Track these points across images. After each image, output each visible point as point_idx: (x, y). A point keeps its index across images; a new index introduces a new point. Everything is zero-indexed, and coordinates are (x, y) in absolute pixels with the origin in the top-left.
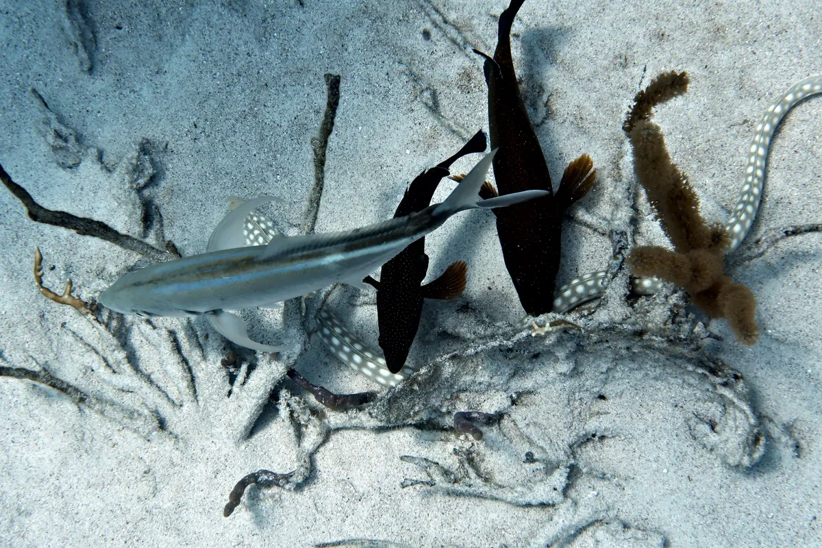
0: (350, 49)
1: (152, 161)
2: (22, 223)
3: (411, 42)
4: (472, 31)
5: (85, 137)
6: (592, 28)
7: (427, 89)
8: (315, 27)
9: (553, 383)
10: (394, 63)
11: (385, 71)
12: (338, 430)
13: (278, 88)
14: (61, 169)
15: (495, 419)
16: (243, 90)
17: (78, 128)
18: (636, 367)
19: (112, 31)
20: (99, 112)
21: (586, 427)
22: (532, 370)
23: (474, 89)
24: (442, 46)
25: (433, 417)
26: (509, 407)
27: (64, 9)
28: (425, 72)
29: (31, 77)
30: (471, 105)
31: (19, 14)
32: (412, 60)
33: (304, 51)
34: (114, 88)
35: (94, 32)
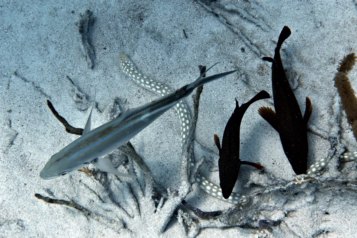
0: (208, 57)
1: (120, 107)
2: (62, 135)
3: (236, 53)
4: (263, 48)
5: (90, 97)
6: (319, 46)
7: (244, 74)
8: (192, 47)
9: (304, 207)
10: (228, 62)
11: (224, 66)
12: (204, 228)
13: (176, 74)
14: (79, 111)
15: (278, 223)
16: (161, 76)
17: (87, 93)
18: (343, 199)
19: (102, 50)
20: (96, 86)
21: (320, 227)
22: (294, 201)
23: (265, 74)
24: (250, 55)
25: (248, 222)
26: (284, 217)
27: (81, 40)
28: (242, 67)
29: (66, 71)
30: (264, 81)
31: (61, 43)
32: (236, 61)
33: (188, 58)
34: (103, 75)
35: (94, 51)
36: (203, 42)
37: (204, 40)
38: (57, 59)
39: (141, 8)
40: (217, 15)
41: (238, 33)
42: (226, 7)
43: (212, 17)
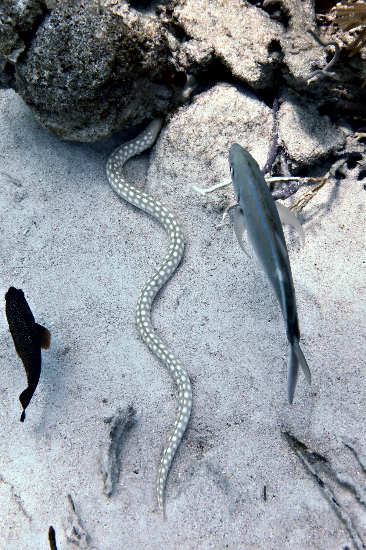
0: (291, 542)
5: (92, 539)
8: (270, 518)
17: (89, 531)
19: (132, 473)
20: (106, 525)
31: (73, 442)
33: (259, 531)
34: (121, 512)
35: (120, 470)
36: (289, 515)
37: (291, 514)
38: (60, 463)
39: (207, 431)
40: (321, 483)
41: (348, 522)
42: (339, 476)
43: (312, 483)
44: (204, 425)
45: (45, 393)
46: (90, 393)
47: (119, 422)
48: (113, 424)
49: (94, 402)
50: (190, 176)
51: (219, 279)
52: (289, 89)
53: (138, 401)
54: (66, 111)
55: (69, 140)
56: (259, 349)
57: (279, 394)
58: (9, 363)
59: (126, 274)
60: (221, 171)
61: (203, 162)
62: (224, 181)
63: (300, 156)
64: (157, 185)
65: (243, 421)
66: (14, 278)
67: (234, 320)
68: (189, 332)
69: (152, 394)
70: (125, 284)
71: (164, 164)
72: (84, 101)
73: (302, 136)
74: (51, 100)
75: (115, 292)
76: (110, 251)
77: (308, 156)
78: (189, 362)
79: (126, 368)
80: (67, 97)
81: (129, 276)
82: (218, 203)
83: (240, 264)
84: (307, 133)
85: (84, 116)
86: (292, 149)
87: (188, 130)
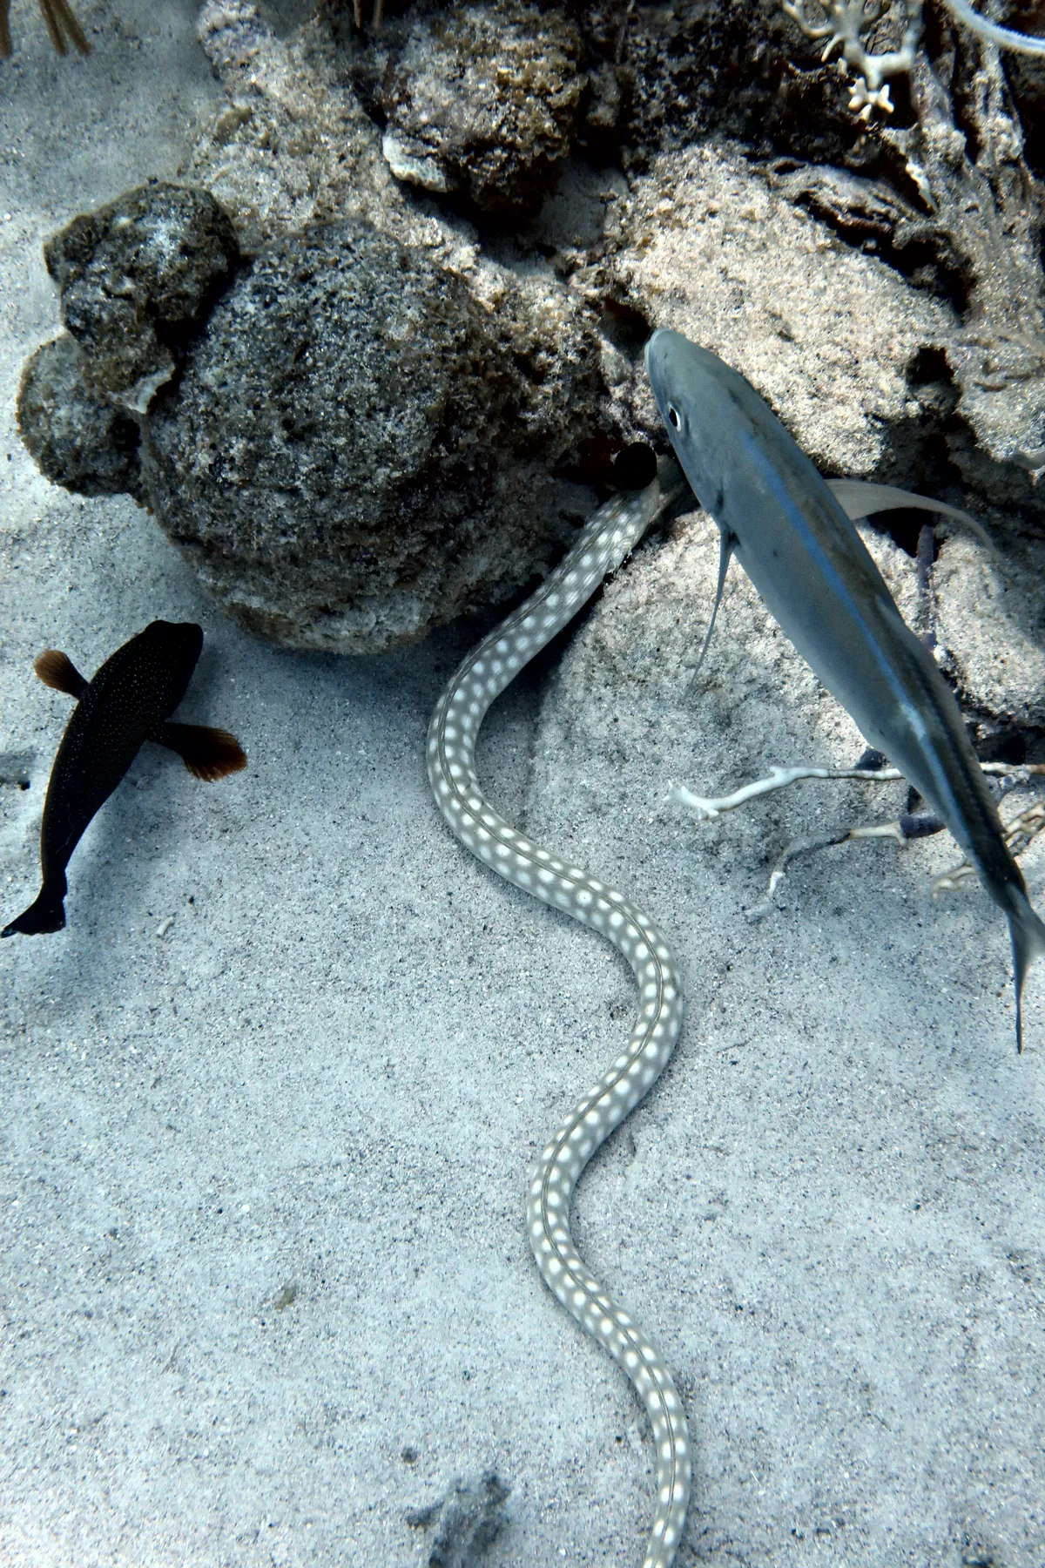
44: (719, 1535)
45: (223, 1429)
46: (365, 1429)
47: (457, 1525)
48: (437, 1530)
49: (375, 1458)
50: (667, 758)
51: (758, 1073)
52: (969, 497)
53: (514, 1458)
54: (294, 559)
55: (298, 650)
56: (889, 1294)
57: (953, 1440)
58: (113, 1334)
59: (470, 1058)
60: (763, 743)
61: (706, 716)
62: (773, 775)
63: (1005, 701)
64: (566, 784)
65: (841, 1523)
66: (128, 1067)
67: (807, 1202)
68: (668, 1240)
69: (557, 1435)
70: (469, 1088)
71: (588, 721)
72: (349, 530)
73: (1009, 637)
74: (247, 529)
75: (438, 1112)
76: (421, 986)
77: (1028, 700)
78: (670, 1335)
79: (473, 1353)
80: (299, 517)
81: (481, 1065)
82: (752, 842)
83: (821, 1029)
84: (1023, 629)
85: (347, 575)
86: (978, 679)
87: (661, 618)
